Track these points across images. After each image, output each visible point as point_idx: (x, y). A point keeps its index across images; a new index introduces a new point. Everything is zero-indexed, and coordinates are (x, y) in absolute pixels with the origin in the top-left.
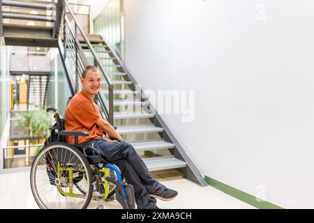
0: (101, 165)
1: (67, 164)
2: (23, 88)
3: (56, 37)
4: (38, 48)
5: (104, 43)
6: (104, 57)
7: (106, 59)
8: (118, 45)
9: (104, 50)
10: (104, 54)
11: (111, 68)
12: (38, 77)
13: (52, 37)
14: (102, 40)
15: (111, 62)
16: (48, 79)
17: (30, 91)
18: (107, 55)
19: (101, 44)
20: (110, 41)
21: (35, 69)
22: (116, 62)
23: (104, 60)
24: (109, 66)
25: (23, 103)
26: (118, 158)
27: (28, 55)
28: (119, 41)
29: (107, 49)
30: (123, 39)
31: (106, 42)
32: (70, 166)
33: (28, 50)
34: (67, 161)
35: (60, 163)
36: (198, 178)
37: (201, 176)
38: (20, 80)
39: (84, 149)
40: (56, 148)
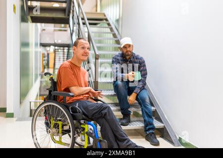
0: (82, 122)
1: (58, 119)
2: (52, 57)
3: (69, 15)
4: (63, 25)
5: (106, 20)
6: (107, 31)
7: (108, 33)
8: (117, 21)
9: (107, 26)
10: (107, 29)
11: (111, 41)
12: (62, 48)
13: (65, 15)
14: (105, 17)
15: (111, 36)
16: (68, 50)
17: (56, 59)
18: (109, 30)
19: (105, 21)
20: (112, 18)
21: (60, 42)
22: (114, 36)
23: (107, 34)
24: (110, 39)
25: (51, 68)
26: (97, 116)
27: (55, 30)
28: (118, 18)
29: (109, 24)
30: (121, 16)
31: (109, 19)
32: (60, 120)
33: (55, 27)
34: (58, 116)
35: (53, 117)
36: (173, 139)
37: (176, 137)
38: (49, 50)
39: (70, 107)
40: (50, 105)
